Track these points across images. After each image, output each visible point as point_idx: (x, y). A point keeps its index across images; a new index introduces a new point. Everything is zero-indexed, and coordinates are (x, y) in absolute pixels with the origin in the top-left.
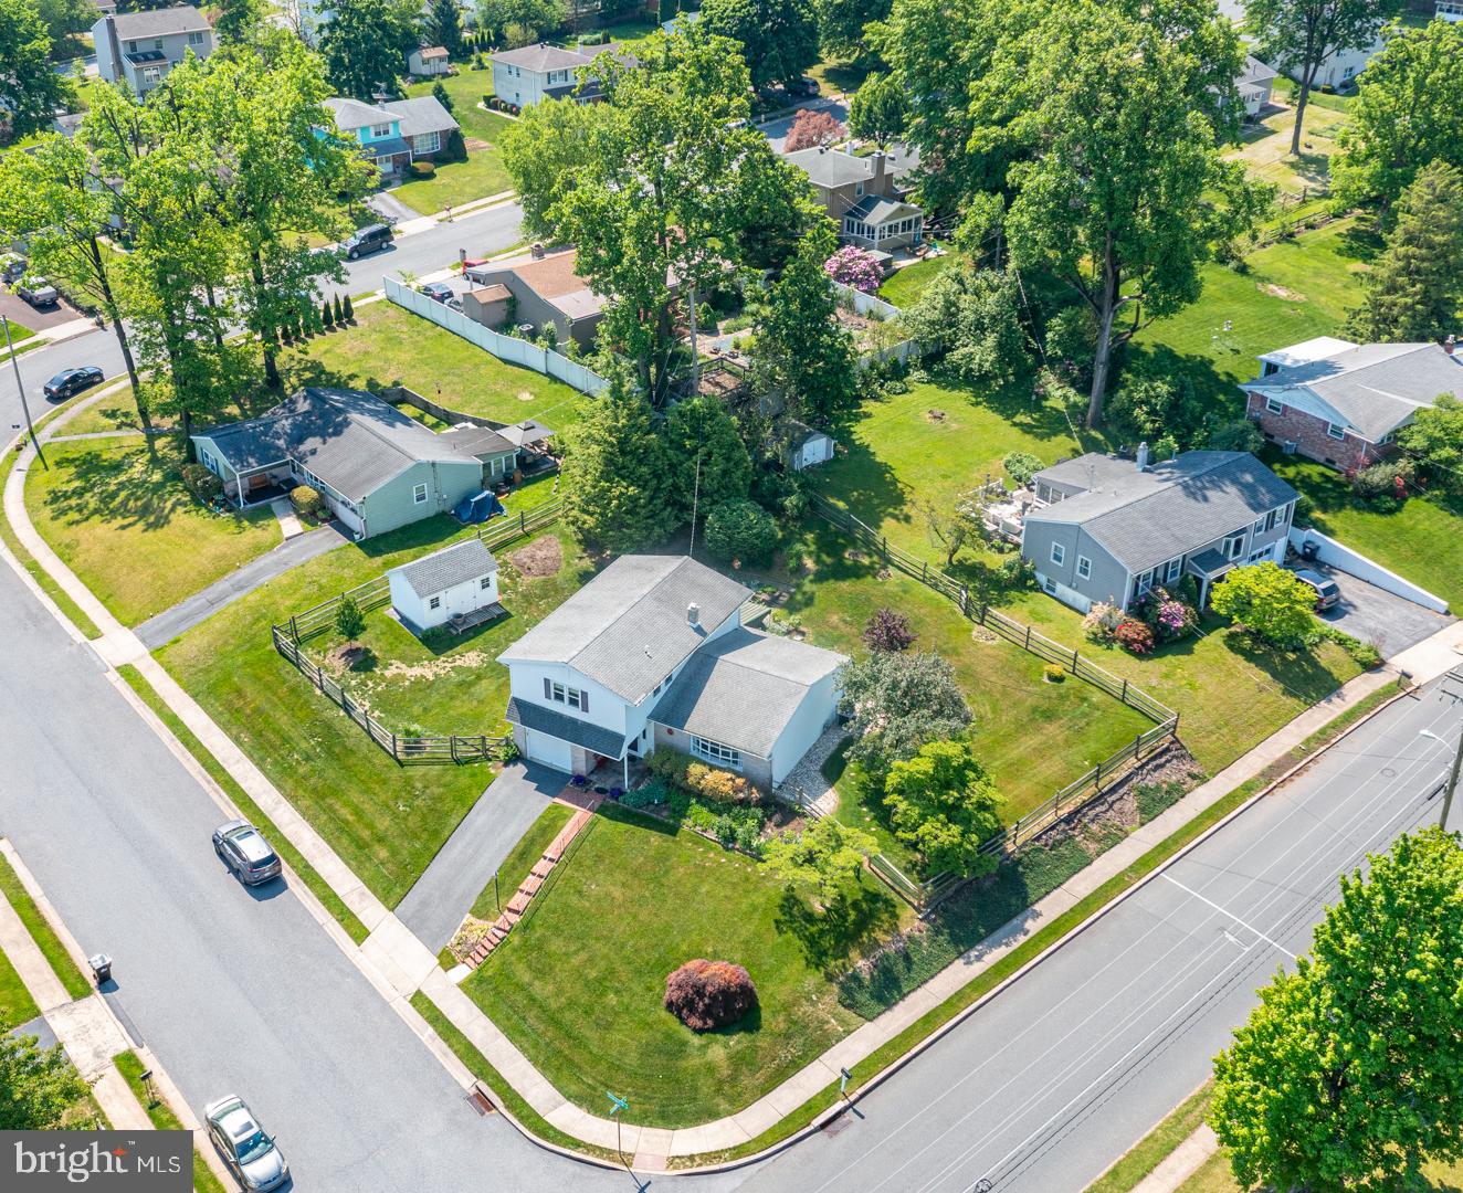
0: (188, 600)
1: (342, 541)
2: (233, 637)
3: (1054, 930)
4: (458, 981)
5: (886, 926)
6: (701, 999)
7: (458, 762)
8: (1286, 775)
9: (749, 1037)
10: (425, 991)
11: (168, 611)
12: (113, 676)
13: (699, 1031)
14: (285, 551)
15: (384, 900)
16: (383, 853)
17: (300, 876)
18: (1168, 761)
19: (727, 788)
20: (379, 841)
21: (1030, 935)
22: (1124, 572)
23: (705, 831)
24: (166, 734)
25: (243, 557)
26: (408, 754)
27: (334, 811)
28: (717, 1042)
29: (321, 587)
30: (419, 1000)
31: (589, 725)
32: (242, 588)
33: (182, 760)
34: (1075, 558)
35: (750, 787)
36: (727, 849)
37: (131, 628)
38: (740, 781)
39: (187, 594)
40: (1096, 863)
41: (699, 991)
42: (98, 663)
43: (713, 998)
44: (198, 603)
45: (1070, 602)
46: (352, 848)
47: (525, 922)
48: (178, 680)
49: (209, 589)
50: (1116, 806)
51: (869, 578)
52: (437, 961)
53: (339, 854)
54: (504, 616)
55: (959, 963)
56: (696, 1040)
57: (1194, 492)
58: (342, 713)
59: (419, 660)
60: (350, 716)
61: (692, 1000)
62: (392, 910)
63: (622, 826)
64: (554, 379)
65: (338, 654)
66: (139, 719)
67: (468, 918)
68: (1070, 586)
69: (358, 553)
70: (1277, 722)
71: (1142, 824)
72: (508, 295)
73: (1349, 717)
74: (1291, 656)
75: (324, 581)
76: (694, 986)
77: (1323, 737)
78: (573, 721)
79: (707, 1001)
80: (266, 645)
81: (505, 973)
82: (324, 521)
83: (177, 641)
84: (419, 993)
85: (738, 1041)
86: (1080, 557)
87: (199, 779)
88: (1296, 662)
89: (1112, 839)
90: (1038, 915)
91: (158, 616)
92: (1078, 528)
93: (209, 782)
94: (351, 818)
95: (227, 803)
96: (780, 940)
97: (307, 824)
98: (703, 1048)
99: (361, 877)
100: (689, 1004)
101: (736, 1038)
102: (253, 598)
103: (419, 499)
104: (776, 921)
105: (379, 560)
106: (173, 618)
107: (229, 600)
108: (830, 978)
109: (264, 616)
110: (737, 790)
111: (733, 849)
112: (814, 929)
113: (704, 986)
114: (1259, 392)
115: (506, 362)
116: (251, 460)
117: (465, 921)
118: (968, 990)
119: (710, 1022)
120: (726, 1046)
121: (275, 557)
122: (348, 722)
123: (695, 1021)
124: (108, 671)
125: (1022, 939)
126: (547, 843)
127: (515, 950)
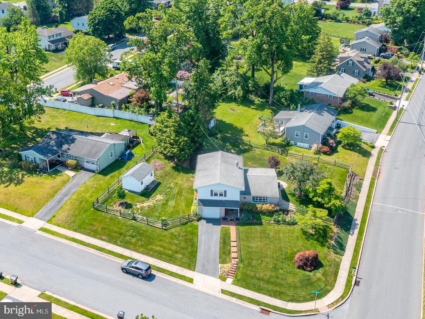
0: (49, 203)
1: (92, 174)
2: (76, 210)
3: (363, 221)
4: (231, 283)
5: (331, 231)
6: (309, 262)
7: (183, 224)
8: (378, 174)
9: (323, 268)
10: (224, 289)
11: (43, 208)
12: (40, 233)
13: (310, 271)
14: (74, 181)
15: (190, 269)
16: (180, 256)
17: (157, 271)
18: (354, 177)
19: (271, 208)
20: (176, 253)
21: (359, 224)
22: (320, 134)
23: (269, 222)
24: (74, 244)
25: (60, 186)
26: (165, 227)
27: (154, 249)
28: (317, 272)
29: (96, 188)
30: (223, 291)
31: (227, 200)
32: (67, 195)
33: (87, 250)
34: (303, 134)
35: (276, 206)
36: (279, 225)
37: (33, 217)
38: (273, 205)
39: (47, 201)
40: (358, 204)
41: (307, 259)
42: (30, 230)
43: (312, 260)
44: (53, 203)
45: (302, 147)
46: (168, 258)
47: (240, 260)
48: (64, 228)
49: (54, 198)
50: (352, 190)
51: (251, 151)
52: (220, 280)
53: (164, 261)
54: (159, 184)
55: (350, 236)
56: (311, 274)
57: (320, 114)
58: (134, 221)
59: (144, 201)
60: (137, 221)
61: (306, 263)
62: (194, 271)
63: (247, 227)
64: (117, 118)
65: (118, 205)
66: (61, 243)
67: (220, 265)
68: (302, 142)
69: (100, 176)
70: (366, 164)
71: (360, 193)
72: (91, 96)
73: (378, 159)
74: (358, 148)
75: (95, 186)
76: (306, 259)
77: (377, 164)
78: (221, 201)
79: (310, 262)
80: (90, 209)
81: (245, 275)
82: (81, 169)
83: (54, 216)
84: (222, 290)
85: (321, 270)
86: (305, 133)
87: (97, 254)
88: (360, 149)
89: (357, 198)
90: (357, 220)
91: (40, 211)
92: (304, 126)
93: (102, 254)
94: (162, 249)
95: (114, 258)
96: (310, 243)
97: (146, 256)
98: (314, 275)
99: (177, 265)
100: (305, 264)
101: (320, 270)
102: (74, 197)
103: (111, 156)
104: (305, 238)
105: (108, 177)
106: (47, 210)
107: (65, 199)
108: (329, 248)
109: (82, 201)
110: (274, 208)
111: (280, 224)
112: (315, 237)
113: (308, 258)
114: (307, 91)
115: (98, 116)
116: (49, 155)
117: (219, 266)
118: (358, 241)
119: (313, 268)
120: (320, 273)
121: (72, 183)
122: (138, 223)
123: (308, 269)
124: (36, 231)
125: (359, 226)
126: (229, 238)
127: (243, 268)
